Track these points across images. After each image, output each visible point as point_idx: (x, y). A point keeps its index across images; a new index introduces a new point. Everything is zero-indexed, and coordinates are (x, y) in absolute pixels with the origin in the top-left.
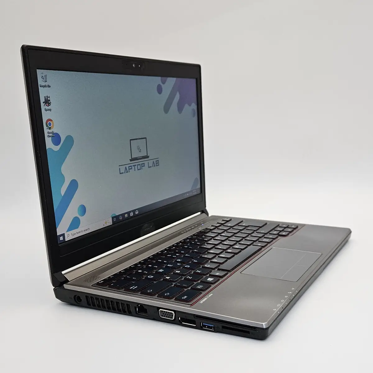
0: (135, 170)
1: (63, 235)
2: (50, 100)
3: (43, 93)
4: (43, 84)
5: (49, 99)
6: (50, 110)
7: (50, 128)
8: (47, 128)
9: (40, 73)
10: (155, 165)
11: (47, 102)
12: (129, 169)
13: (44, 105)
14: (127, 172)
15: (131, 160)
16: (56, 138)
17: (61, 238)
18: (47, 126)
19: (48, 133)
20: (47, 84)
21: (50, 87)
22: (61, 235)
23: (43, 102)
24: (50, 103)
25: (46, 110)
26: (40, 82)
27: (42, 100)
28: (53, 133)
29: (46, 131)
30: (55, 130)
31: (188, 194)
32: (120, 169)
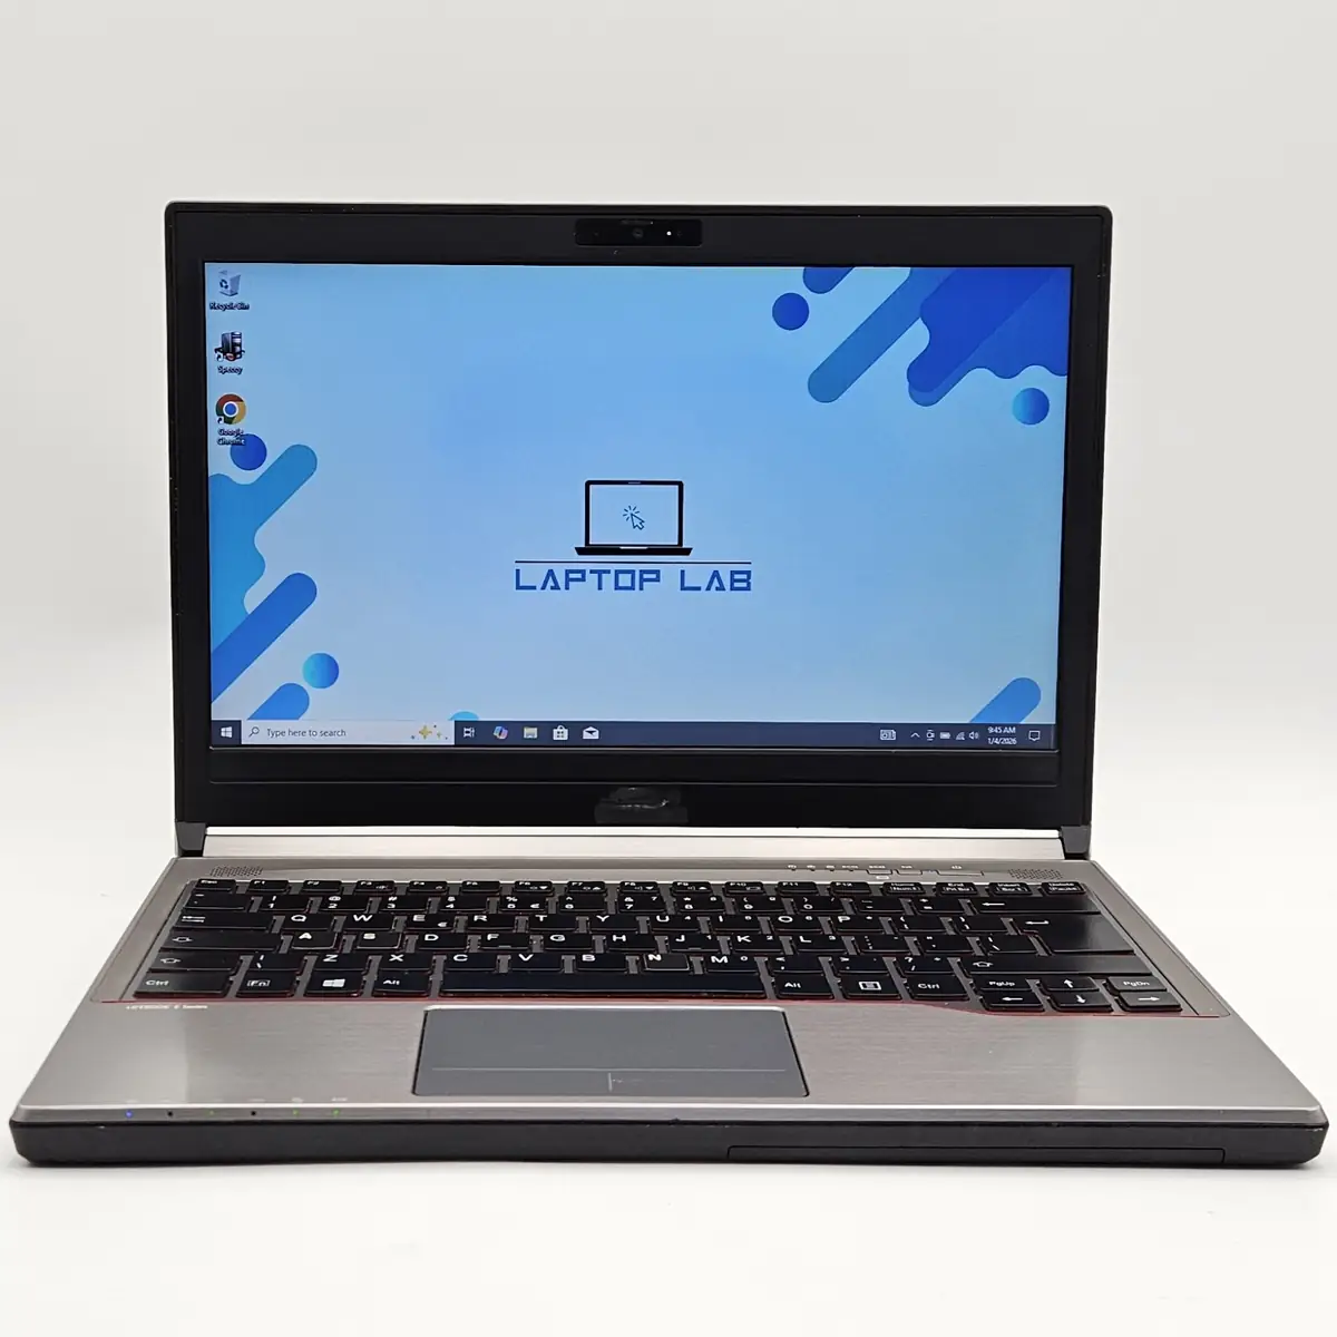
0: (600, 588)
1: (236, 725)
2: (240, 345)
3: (217, 326)
4: (226, 300)
5: (238, 341)
6: (239, 371)
7: (229, 421)
8: (220, 419)
9: (214, 273)
11: (231, 349)
12: (568, 580)
13: (219, 356)
14: (556, 587)
15: (580, 551)
16: (249, 451)
17: (227, 732)
18: (219, 412)
19: (222, 432)
20: (235, 300)
21: (247, 308)
22: (226, 724)
23: (216, 350)
24: (240, 353)
25: (223, 371)
26: (213, 293)
27: (213, 341)
28: (238, 433)
29: (214, 425)
30: (246, 426)
31: (945, 736)
32: (518, 571)
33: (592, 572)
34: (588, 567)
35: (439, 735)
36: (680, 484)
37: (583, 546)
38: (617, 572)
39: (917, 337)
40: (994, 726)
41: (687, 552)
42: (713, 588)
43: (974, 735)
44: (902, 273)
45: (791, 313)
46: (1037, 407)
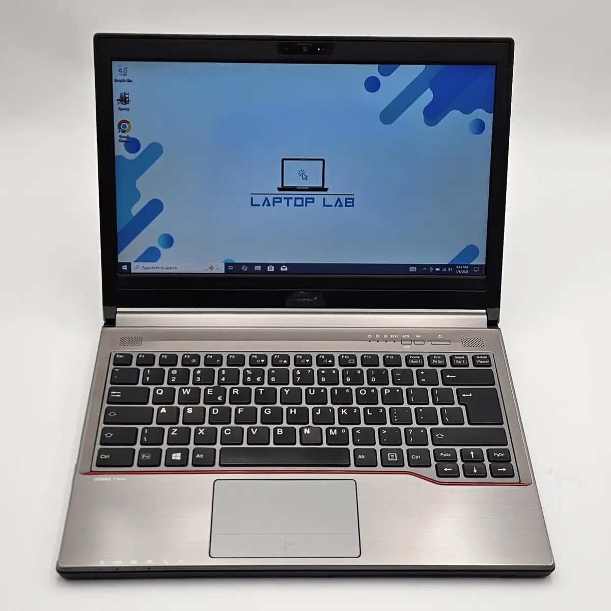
0: (288, 205)
1: (129, 265)
2: (128, 98)
3: (118, 90)
4: (122, 78)
5: (127, 96)
6: (128, 109)
7: (123, 132)
8: (120, 131)
9: (116, 65)
10: (344, 204)
11: (124, 100)
12: (274, 202)
13: (119, 103)
14: (269, 205)
15: (279, 189)
16: (133, 145)
17: (125, 268)
18: (119, 127)
19: (120, 136)
20: (126, 78)
21: (131, 81)
22: (125, 264)
23: (118, 100)
24: (129, 101)
25: (121, 109)
26: (116, 75)
27: (116, 96)
28: (128, 137)
29: (117, 134)
30: (131, 134)
31: (437, 269)
32: (252, 198)
33: (285, 198)
34: (283, 196)
35: (217, 269)
36: (323, 160)
37: (281, 187)
38: (296, 199)
39: (428, 96)
40: (459, 265)
41: (326, 190)
42: (338, 205)
43: (450, 269)
44: (422, 68)
45: (373, 85)
46: (479, 127)
